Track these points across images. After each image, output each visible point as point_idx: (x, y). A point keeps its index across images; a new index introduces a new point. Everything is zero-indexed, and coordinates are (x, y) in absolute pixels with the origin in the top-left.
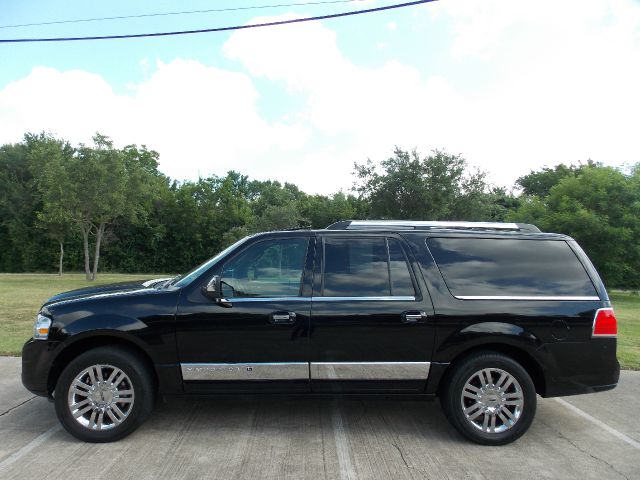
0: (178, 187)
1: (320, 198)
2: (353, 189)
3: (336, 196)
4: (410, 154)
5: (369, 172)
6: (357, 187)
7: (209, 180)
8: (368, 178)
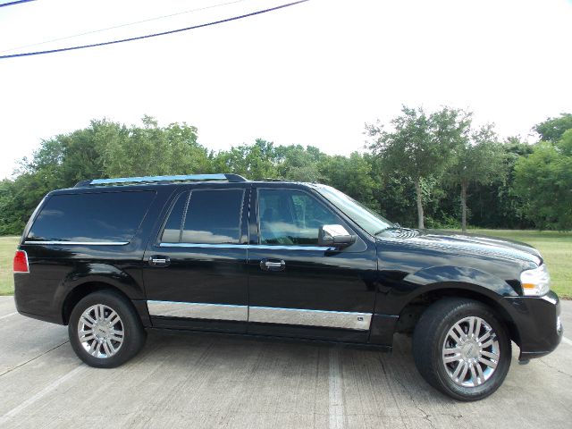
0: (214, 156)
1: (338, 158)
2: (365, 147)
3: (353, 155)
4: (416, 111)
5: (379, 131)
6: (368, 145)
7: (240, 148)
8: (378, 136)
